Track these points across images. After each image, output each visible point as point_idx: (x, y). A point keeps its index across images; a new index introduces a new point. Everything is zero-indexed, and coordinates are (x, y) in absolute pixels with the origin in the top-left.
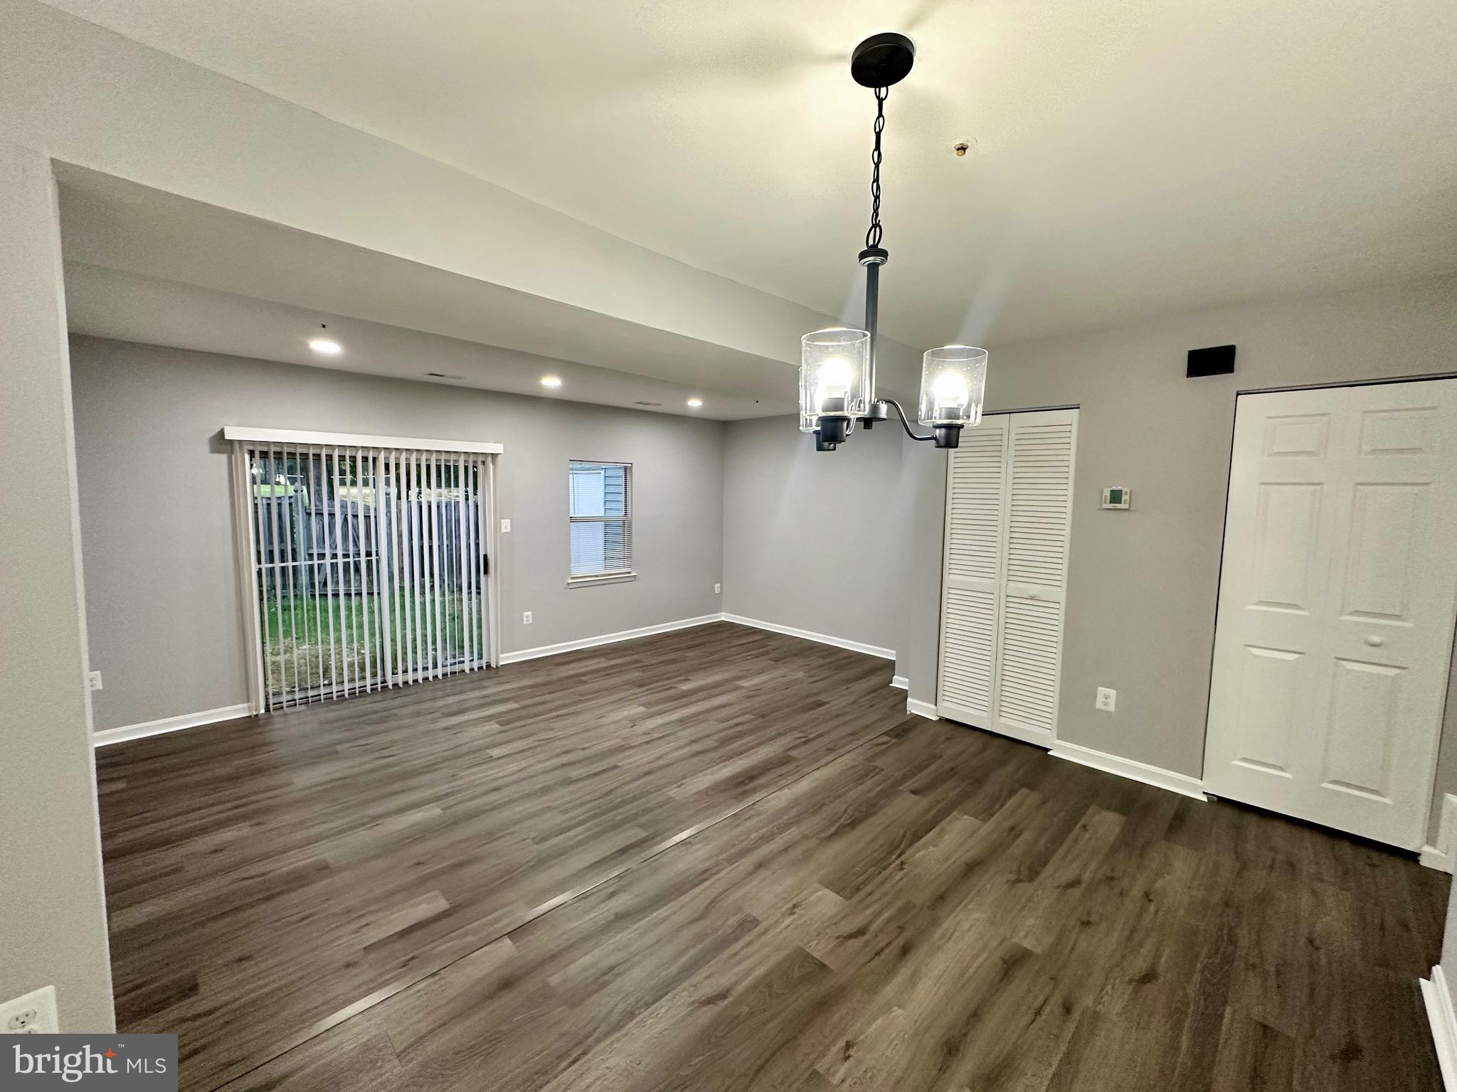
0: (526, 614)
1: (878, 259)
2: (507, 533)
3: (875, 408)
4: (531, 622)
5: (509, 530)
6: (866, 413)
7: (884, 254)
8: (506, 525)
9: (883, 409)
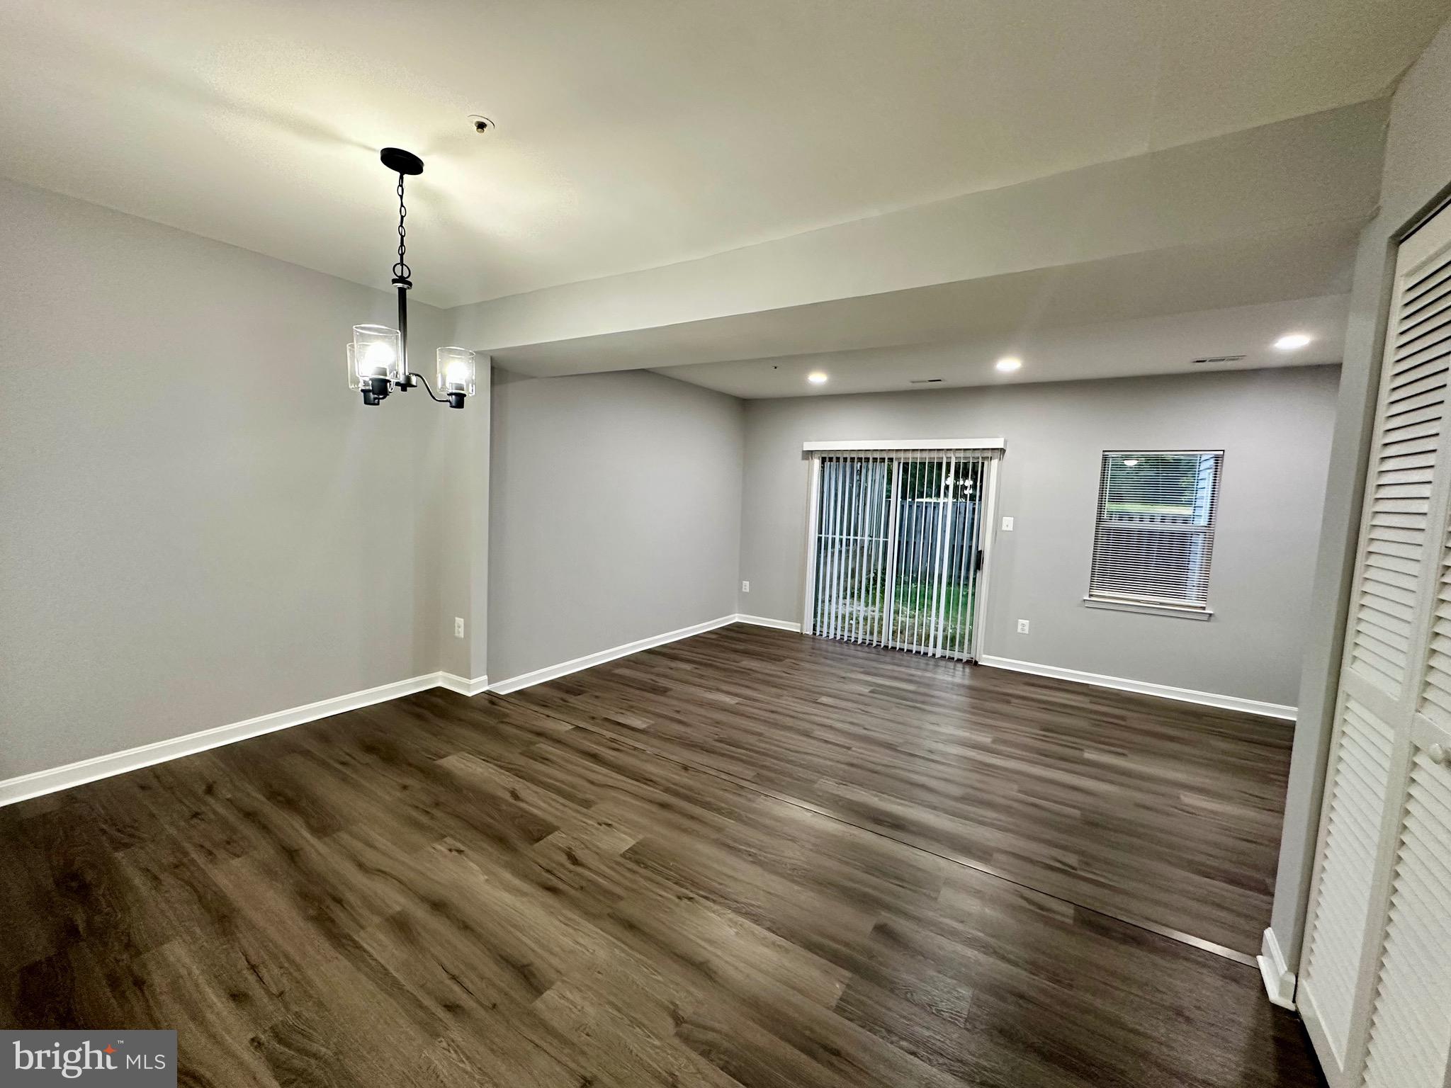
0: (1021, 621)
1: (406, 286)
2: (1009, 531)
3: (408, 379)
4: (1027, 632)
5: (1010, 528)
6: (402, 379)
7: (410, 284)
8: (1008, 523)
9: (414, 380)
